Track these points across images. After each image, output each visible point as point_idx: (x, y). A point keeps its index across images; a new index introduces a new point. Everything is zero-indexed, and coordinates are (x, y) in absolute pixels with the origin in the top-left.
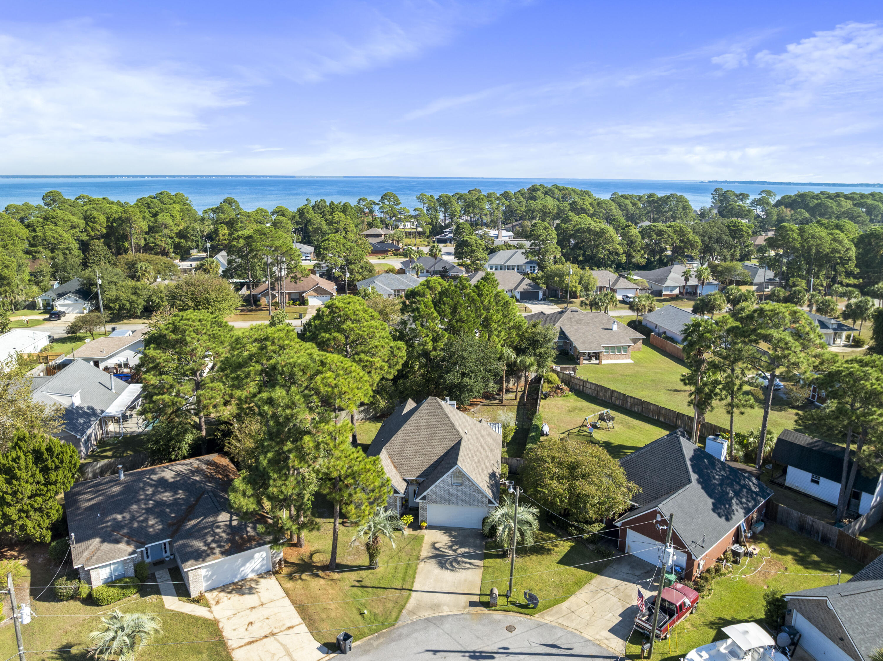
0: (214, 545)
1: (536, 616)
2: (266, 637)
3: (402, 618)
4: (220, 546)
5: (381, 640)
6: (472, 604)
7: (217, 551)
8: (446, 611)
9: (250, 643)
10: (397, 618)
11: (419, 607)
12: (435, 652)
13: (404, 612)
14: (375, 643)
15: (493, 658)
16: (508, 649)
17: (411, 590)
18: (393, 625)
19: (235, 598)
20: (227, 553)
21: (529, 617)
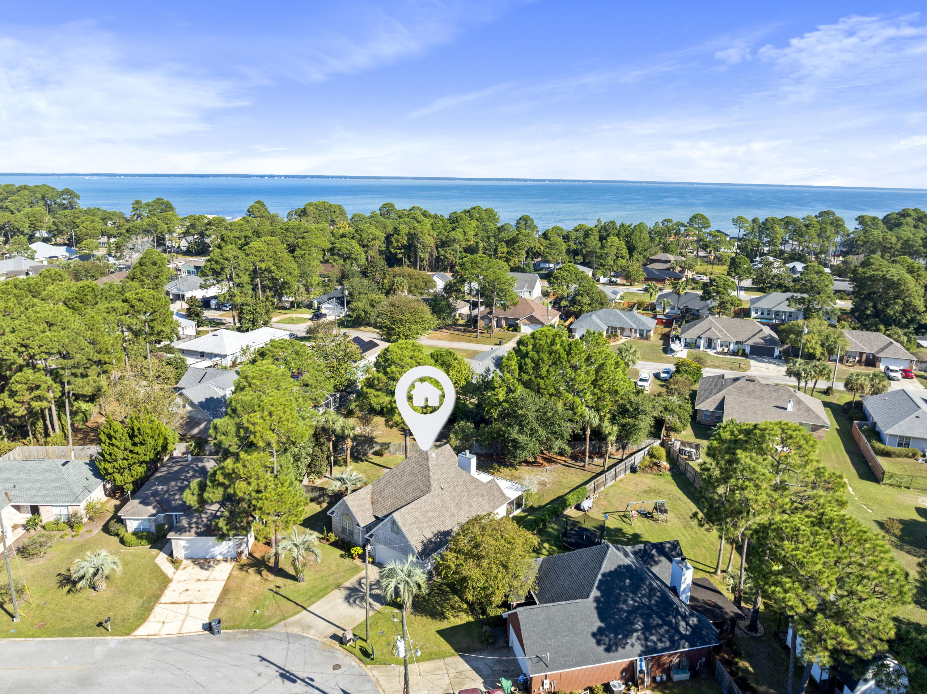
0: (194, 525)
1: (369, 666)
2: (185, 603)
3: (276, 626)
4: (197, 528)
5: (245, 636)
6: (334, 637)
7: (193, 530)
8: (312, 634)
9: (173, 603)
10: (273, 625)
11: (298, 623)
12: (264, 659)
13: (283, 622)
14: (239, 636)
15: (294, 681)
16: (312, 680)
17: (305, 609)
18: (265, 628)
19: (197, 568)
20: (198, 534)
21: (362, 665)
